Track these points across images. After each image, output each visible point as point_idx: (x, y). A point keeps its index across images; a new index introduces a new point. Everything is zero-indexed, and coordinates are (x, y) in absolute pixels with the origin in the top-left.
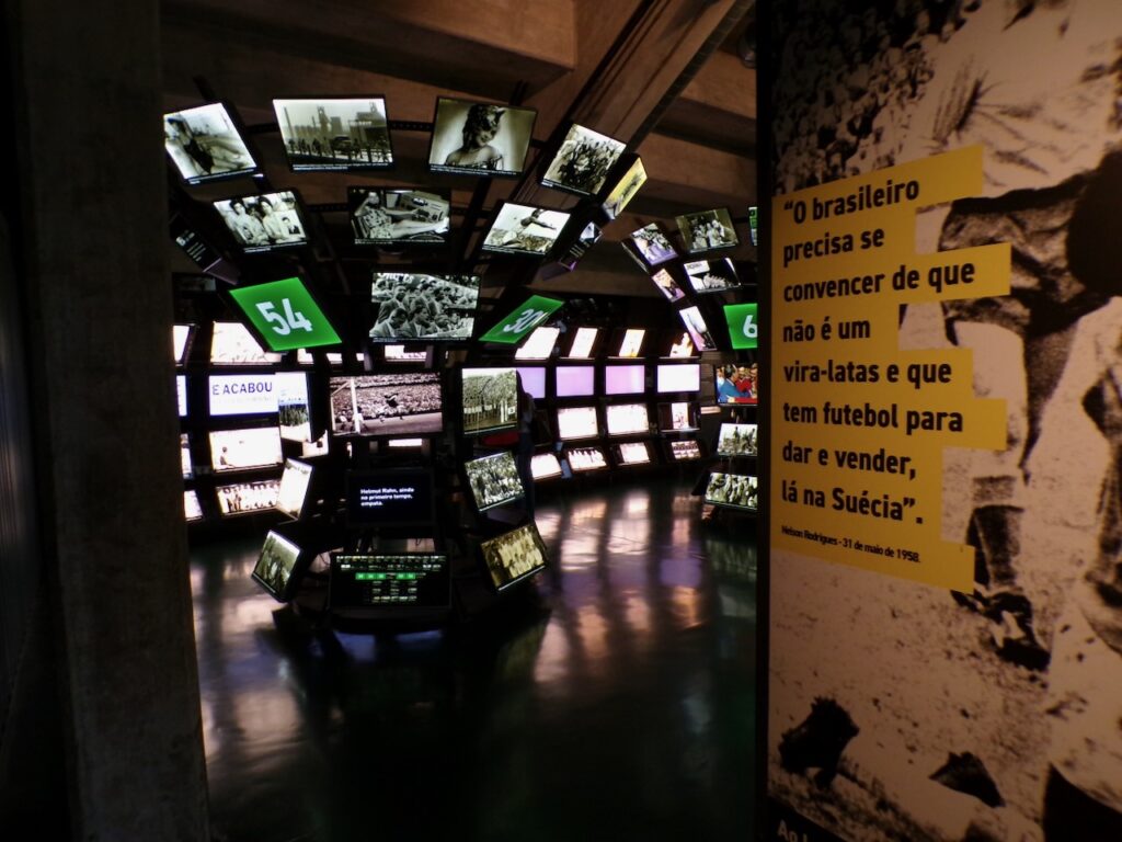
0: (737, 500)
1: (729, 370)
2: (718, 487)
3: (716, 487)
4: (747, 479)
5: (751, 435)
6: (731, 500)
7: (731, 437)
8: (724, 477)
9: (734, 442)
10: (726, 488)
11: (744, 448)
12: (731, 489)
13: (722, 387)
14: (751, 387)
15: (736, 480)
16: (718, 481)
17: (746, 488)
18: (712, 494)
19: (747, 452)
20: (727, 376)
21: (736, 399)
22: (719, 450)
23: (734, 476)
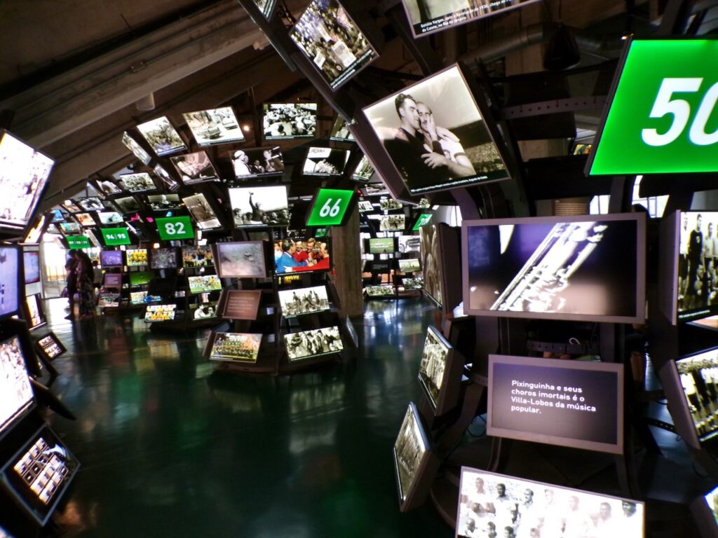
0: (320, 350)
1: (287, 244)
2: (298, 345)
3: (294, 346)
4: (320, 332)
5: (310, 296)
6: (315, 352)
7: (292, 301)
8: (298, 336)
9: (296, 304)
10: (305, 343)
11: (307, 307)
12: (309, 343)
13: (280, 260)
14: (307, 257)
15: (310, 334)
16: (294, 340)
17: (322, 338)
18: (294, 353)
19: (311, 310)
20: (285, 249)
21: (293, 269)
22: (284, 314)
23: (307, 332)
